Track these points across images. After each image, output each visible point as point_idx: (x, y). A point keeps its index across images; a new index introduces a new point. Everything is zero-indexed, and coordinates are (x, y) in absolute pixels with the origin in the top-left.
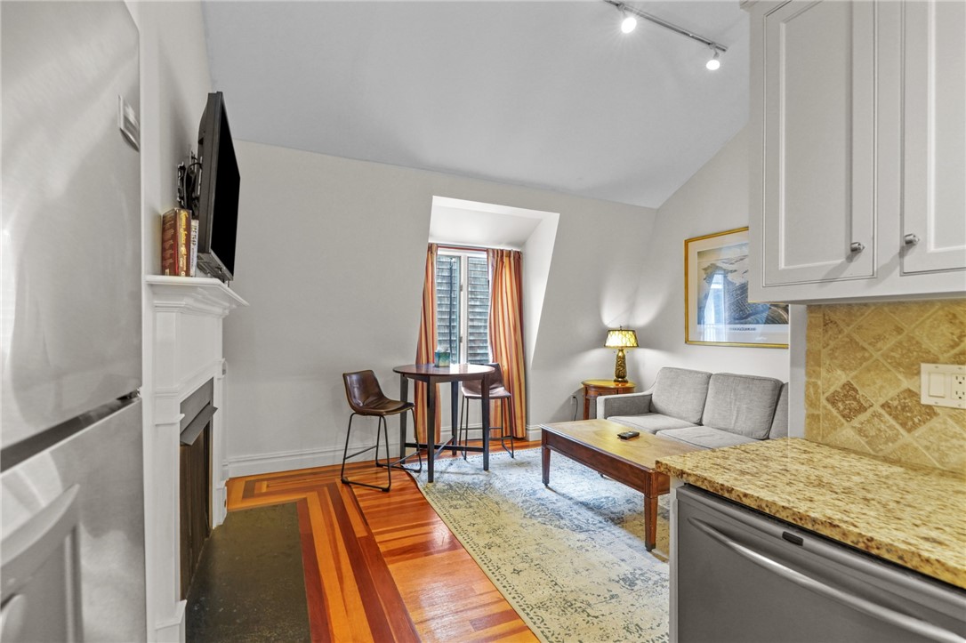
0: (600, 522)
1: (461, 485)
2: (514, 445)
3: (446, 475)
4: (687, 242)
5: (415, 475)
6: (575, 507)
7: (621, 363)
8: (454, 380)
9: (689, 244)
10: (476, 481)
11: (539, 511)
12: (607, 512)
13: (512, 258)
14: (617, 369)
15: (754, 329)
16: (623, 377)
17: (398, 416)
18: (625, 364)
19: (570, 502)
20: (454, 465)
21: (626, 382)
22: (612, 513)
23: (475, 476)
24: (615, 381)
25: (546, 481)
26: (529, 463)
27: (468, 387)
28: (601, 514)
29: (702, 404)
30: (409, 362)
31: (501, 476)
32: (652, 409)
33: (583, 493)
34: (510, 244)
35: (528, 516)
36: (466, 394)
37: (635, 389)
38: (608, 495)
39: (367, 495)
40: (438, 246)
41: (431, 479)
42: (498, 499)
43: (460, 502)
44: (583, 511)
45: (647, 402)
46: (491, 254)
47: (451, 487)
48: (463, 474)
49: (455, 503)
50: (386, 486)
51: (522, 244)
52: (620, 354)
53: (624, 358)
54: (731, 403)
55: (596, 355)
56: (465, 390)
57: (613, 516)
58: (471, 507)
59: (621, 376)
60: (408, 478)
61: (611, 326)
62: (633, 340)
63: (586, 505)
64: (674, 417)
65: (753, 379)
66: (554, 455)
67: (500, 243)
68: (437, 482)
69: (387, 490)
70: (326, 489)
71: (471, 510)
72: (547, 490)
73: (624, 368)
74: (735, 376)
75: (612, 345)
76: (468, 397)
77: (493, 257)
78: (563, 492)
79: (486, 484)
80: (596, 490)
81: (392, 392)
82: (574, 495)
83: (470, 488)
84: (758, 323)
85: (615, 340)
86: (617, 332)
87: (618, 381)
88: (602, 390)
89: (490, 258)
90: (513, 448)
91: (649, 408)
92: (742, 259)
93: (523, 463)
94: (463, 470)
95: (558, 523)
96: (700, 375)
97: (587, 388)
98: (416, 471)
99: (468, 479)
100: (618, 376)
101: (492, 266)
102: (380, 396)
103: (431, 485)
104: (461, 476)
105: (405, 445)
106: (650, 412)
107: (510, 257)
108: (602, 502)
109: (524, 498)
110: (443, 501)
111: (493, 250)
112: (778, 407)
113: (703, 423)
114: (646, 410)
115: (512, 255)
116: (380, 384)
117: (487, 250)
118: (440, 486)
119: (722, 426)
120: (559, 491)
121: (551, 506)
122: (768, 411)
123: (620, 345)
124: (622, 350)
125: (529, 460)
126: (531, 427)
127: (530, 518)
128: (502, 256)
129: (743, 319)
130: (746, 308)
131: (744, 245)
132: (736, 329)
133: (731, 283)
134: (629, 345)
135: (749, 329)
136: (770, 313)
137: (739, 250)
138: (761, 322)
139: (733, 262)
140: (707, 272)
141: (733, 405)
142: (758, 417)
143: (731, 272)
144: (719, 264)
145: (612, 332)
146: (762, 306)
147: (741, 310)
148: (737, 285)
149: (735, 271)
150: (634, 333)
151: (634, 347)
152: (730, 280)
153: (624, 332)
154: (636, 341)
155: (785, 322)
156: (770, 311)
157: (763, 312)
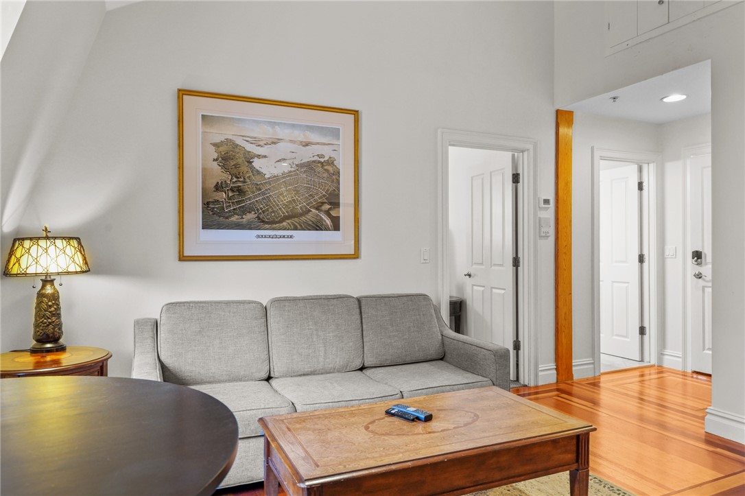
4: (180, 94)
7: (48, 307)
9: (185, 97)
15: (291, 237)
16: (55, 340)
18: (57, 308)
21: (61, 349)
24: (34, 351)
29: (266, 346)
52: (50, 289)
53: (55, 297)
54: (311, 335)
62: (79, 258)
73: (58, 319)
75: (31, 271)
84: (296, 229)
87: (42, 352)
92: (274, 143)
96: (247, 306)
100: (45, 339)
112: (365, 327)
124: (52, 282)
129: (276, 223)
130: (280, 209)
131: (279, 124)
132: (265, 237)
133: (259, 173)
134: (72, 269)
135: (284, 237)
136: (309, 216)
137: (270, 129)
138: (299, 227)
139: (261, 143)
140: (221, 149)
141: (315, 336)
142: (351, 344)
143: (259, 156)
144: (239, 141)
145: (27, 243)
146: (301, 208)
147: (273, 212)
148: (266, 176)
149: (265, 157)
150: (79, 243)
151: (83, 272)
152: (257, 168)
153: (58, 242)
154: (85, 259)
155: (327, 229)
156: (310, 214)
157: (301, 215)
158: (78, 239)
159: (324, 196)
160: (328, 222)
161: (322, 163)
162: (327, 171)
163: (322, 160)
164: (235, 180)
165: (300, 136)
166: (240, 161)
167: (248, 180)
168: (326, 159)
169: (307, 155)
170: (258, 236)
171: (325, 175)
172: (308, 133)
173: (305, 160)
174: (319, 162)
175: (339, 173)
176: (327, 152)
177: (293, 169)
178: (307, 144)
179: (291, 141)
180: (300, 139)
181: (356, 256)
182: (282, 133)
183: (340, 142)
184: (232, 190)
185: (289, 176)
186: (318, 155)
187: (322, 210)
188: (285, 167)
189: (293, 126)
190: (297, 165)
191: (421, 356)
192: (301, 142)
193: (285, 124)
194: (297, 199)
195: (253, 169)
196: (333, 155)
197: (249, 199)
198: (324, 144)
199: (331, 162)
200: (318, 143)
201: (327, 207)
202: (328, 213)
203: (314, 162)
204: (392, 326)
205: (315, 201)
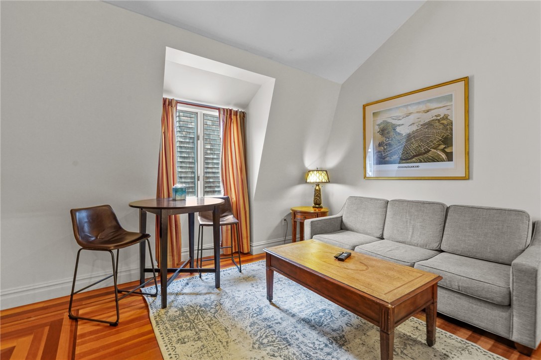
0: (326, 345)
1: (192, 308)
2: (242, 259)
3: (181, 297)
4: (364, 107)
5: (149, 300)
6: (299, 326)
7: (318, 194)
8: (191, 212)
9: (366, 107)
10: (207, 302)
11: (266, 337)
12: (328, 330)
13: (238, 116)
14: (315, 199)
15: (418, 167)
16: (319, 204)
17: (138, 245)
18: (320, 195)
19: (293, 320)
20: (190, 285)
21: (321, 208)
22: (334, 330)
23: (207, 296)
24: (314, 207)
25: (270, 297)
26: (254, 277)
27: (204, 216)
28: (324, 334)
29: (383, 222)
30: (149, 197)
31: (230, 294)
32: (343, 227)
33: (303, 307)
34: (236, 105)
35: (256, 346)
36: (201, 223)
37: (328, 213)
38: (323, 307)
39: (91, 333)
40: (178, 102)
41: (164, 306)
42: (226, 324)
43: (189, 333)
44: (307, 330)
45: (339, 222)
46: (222, 112)
47: (183, 311)
48: (197, 294)
49: (183, 334)
50: (113, 319)
51: (246, 106)
52: (317, 188)
53: (319, 190)
54: (407, 222)
55: (300, 189)
56: (201, 219)
57: (335, 334)
58: (199, 339)
59: (317, 204)
60: (143, 305)
61: (310, 168)
62: (326, 177)
63: (306, 321)
64: (360, 233)
65: (424, 203)
66: (277, 275)
67: (228, 104)
68: (171, 307)
69: (114, 325)
70: (47, 329)
71: (199, 344)
72: (271, 306)
73: (320, 198)
74: (408, 201)
75: (312, 181)
76: (202, 225)
77: (224, 114)
78: (286, 307)
79: (216, 305)
80: (312, 302)
81: (131, 225)
82: (295, 311)
83: (200, 310)
84: (421, 162)
85: (313, 178)
86: (315, 172)
87: (316, 207)
88: (306, 215)
89: (222, 115)
90: (240, 263)
91: (341, 227)
92: (407, 116)
93: (249, 277)
94: (198, 290)
95: (286, 352)
96: (379, 202)
97: (295, 213)
98: (152, 296)
99: (200, 300)
100: (316, 204)
101: (223, 121)
102: (118, 228)
103: (163, 311)
104: (194, 297)
105: (144, 270)
106: (342, 229)
107: (237, 115)
108: (321, 317)
109: (251, 320)
110: (173, 334)
111: (224, 109)
112: (447, 224)
113: (384, 237)
114: (339, 228)
115: (238, 114)
116: (118, 218)
117: (219, 109)
118: (172, 311)
119: (400, 239)
120: (282, 307)
121: (277, 328)
122: (440, 228)
123: (318, 181)
124: (318, 185)
125: (254, 273)
126: (254, 244)
127: (259, 348)
128: (231, 114)
129: (409, 159)
130: (411, 151)
131: (410, 105)
132: (403, 167)
133: (399, 134)
134: (323, 181)
135: (413, 167)
136: (430, 154)
137: (405, 109)
138: (423, 161)
139: (400, 118)
140: (381, 126)
141: (409, 223)
142: (431, 233)
143: (399, 125)
144: (390, 120)
145: (311, 172)
146: (424, 150)
147: (407, 153)
148: (403, 135)
149: (403, 125)
150: (327, 173)
151: (327, 182)
152: (399, 131)
153: (320, 172)
154: (328, 178)
155: (443, 160)
156: (430, 152)
157: (424, 153)
158: (326, 171)
159: (440, 140)
160: (444, 156)
161: (439, 120)
162: (443, 124)
163: (439, 118)
164: (387, 140)
165: (423, 107)
166: (390, 130)
167: (393, 139)
168: (441, 117)
169: (428, 117)
170: (399, 167)
171: (441, 127)
172: (428, 104)
173: (427, 121)
174: (436, 120)
175: (452, 123)
176: (442, 112)
177: (419, 128)
178: (428, 111)
179: (417, 112)
180: (423, 110)
181: (467, 177)
182: (412, 109)
183: (453, 103)
184: (386, 145)
185: (416, 132)
186: (436, 116)
187: (439, 149)
188: (414, 128)
189: (419, 103)
190: (421, 125)
191: (491, 256)
192: (424, 111)
193: (414, 103)
194: (422, 145)
195: (396, 132)
196: (447, 112)
197: (394, 148)
198: (440, 108)
199: (446, 117)
200: (436, 108)
201: (442, 146)
202: (443, 150)
203: (433, 120)
204: (470, 228)
205: (434, 144)
